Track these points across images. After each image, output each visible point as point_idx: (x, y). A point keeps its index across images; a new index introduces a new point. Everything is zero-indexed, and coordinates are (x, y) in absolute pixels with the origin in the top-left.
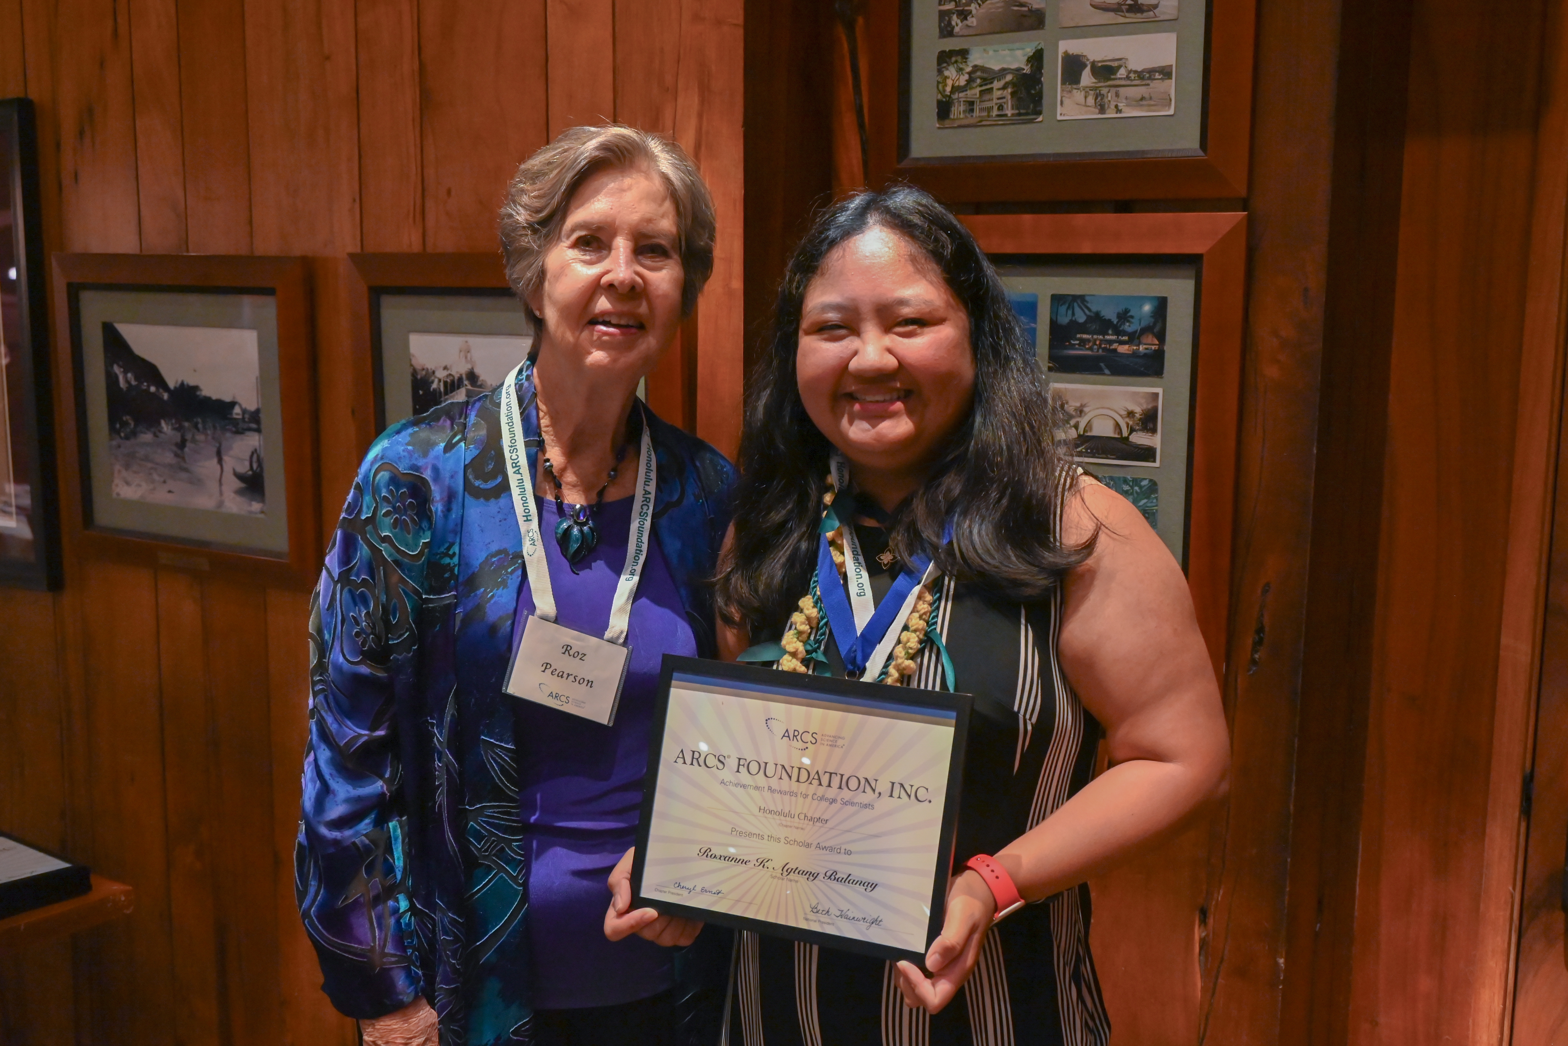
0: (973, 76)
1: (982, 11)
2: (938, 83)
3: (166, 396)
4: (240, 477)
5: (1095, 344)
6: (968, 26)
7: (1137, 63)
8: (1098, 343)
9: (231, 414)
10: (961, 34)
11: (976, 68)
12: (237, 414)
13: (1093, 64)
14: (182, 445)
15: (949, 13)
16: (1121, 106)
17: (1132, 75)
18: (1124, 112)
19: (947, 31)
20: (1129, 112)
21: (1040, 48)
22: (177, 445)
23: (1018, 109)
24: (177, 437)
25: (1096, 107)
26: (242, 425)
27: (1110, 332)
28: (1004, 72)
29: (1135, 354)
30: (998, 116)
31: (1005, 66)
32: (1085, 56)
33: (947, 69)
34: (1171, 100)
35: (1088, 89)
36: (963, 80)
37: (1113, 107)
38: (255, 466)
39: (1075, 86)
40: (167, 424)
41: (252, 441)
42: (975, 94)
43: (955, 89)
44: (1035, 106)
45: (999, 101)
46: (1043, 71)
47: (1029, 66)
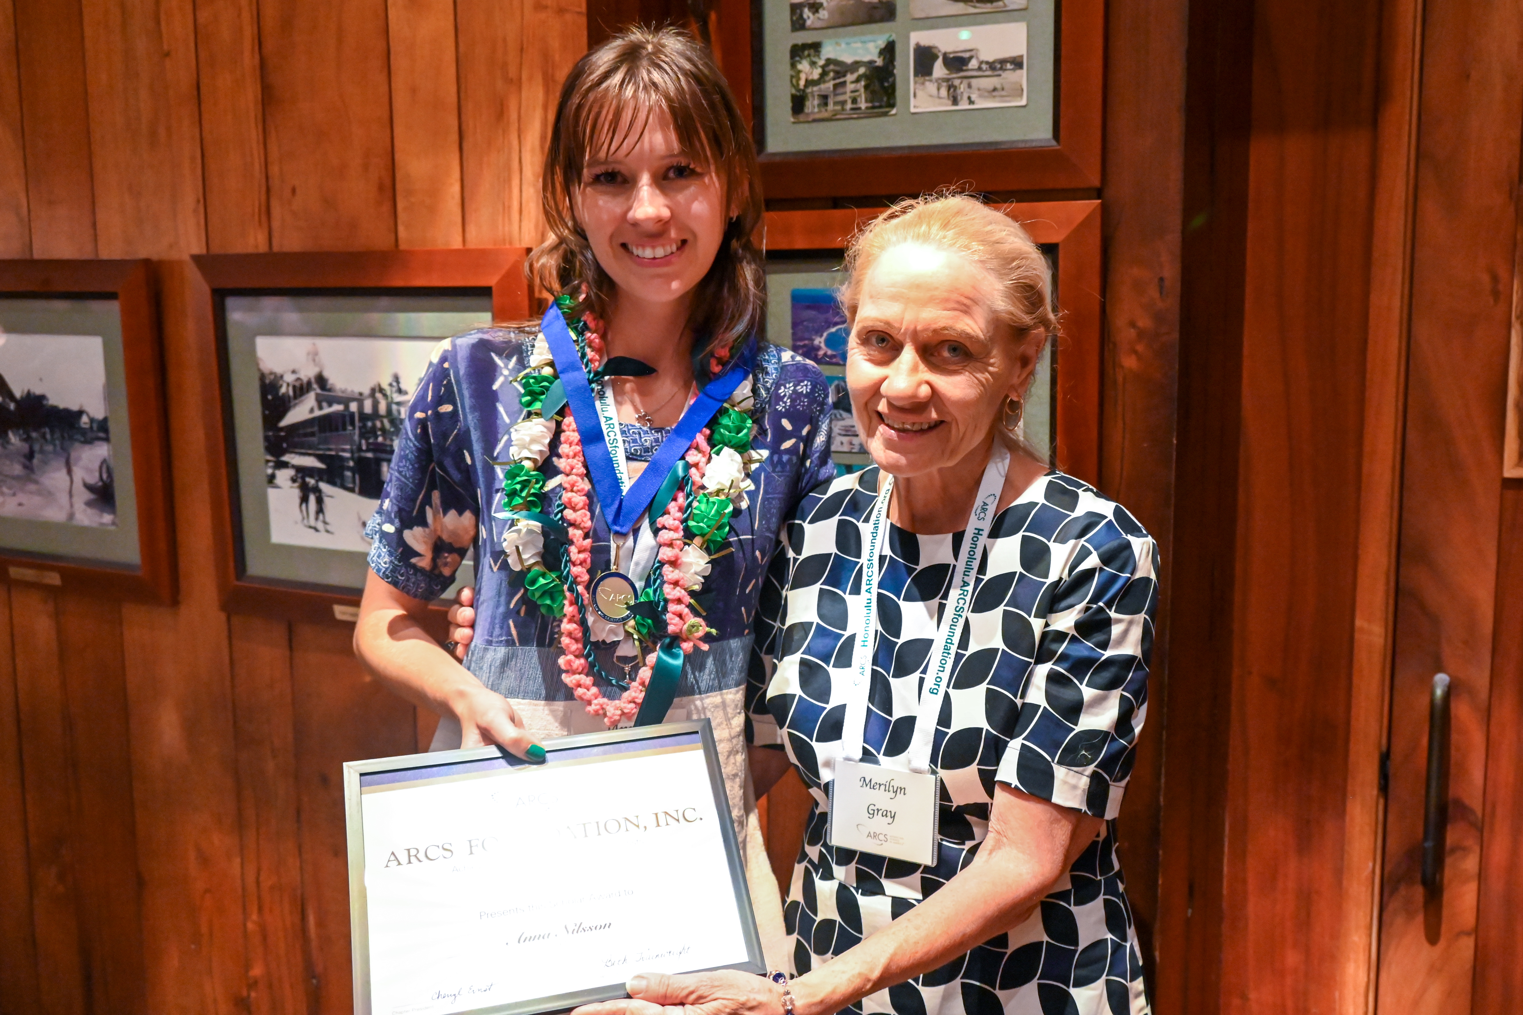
0: (827, 69)
1: (834, 3)
2: (792, 77)
3: (12, 406)
4: (89, 487)
6: (819, 19)
7: (989, 55)
9: (79, 423)
10: (813, 26)
11: (829, 61)
12: (85, 423)
13: (945, 55)
14: (30, 456)
15: (800, 6)
16: (974, 97)
17: (984, 66)
18: (977, 104)
19: (799, 24)
20: (981, 104)
21: (891, 39)
22: (25, 456)
23: (871, 101)
24: (25, 447)
25: (948, 98)
26: (90, 435)
28: (857, 64)
30: (852, 109)
31: (858, 59)
32: (936, 48)
33: (800, 63)
34: (1022, 90)
35: (940, 81)
36: (816, 74)
38: (105, 476)
39: (927, 78)
40: (14, 435)
41: (101, 451)
42: (829, 88)
43: (809, 83)
44: (889, 99)
45: (853, 94)
46: (896, 63)
47: (882, 58)
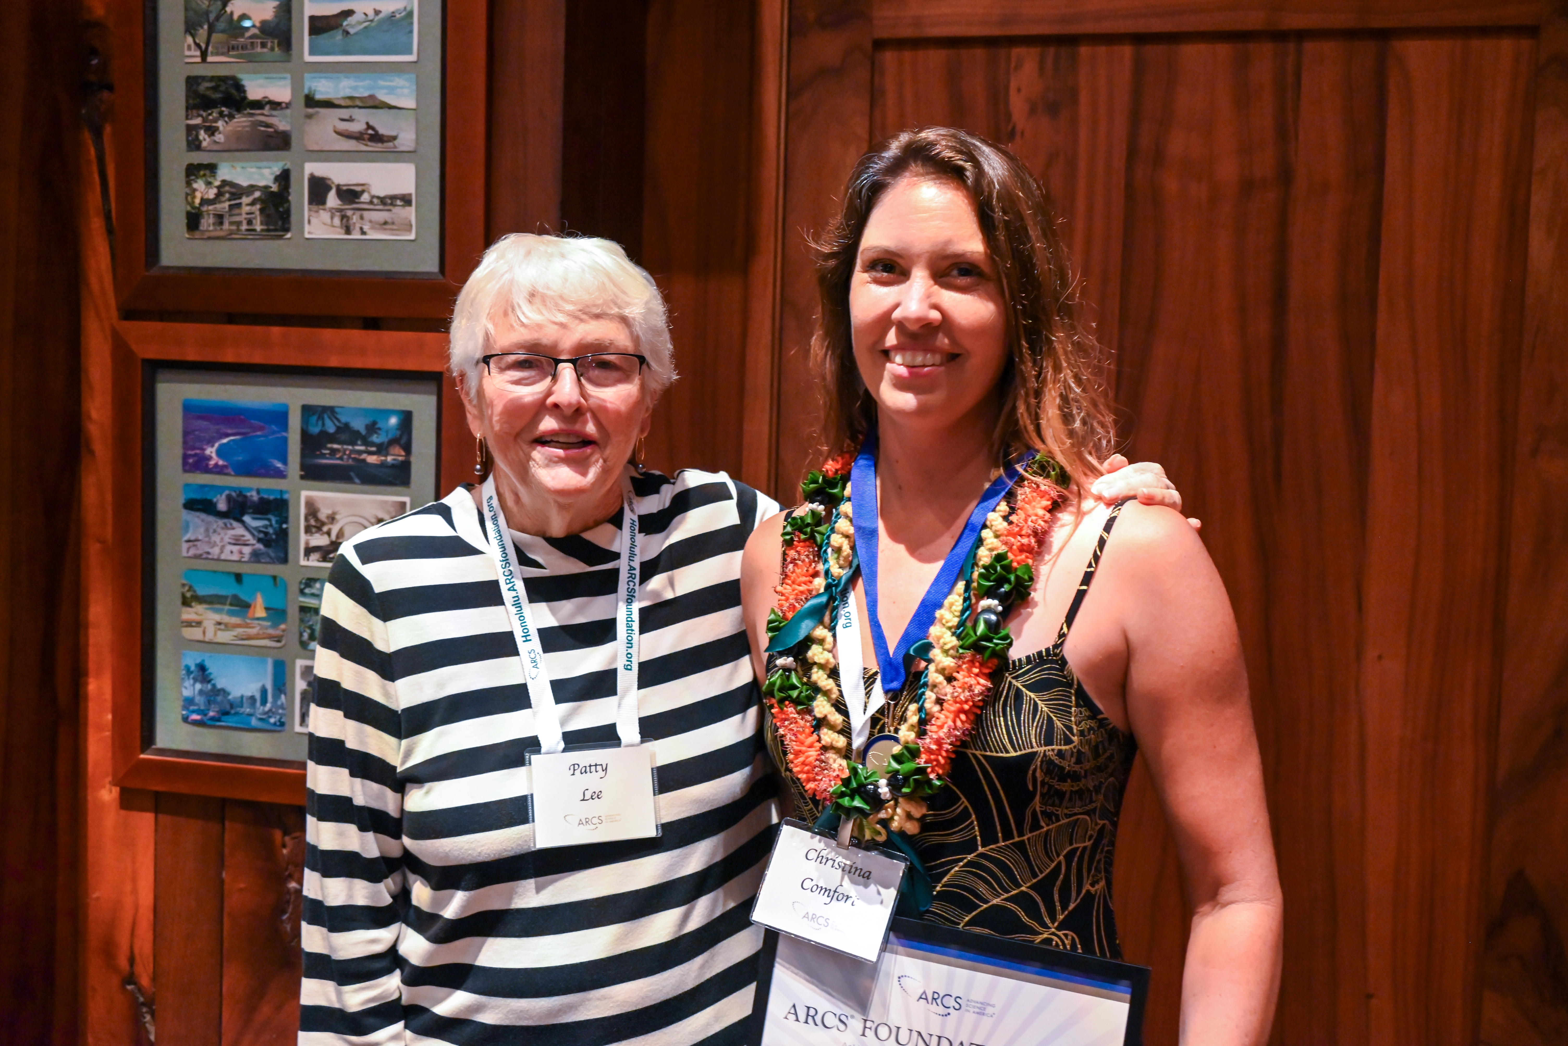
0: (222, 190)
1: (230, 128)
2: (187, 194)
5: (345, 454)
6: (215, 142)
7: (380, 190)
8: (347, 452)
10: (208, 149)
11: (224, 183)
13: (338, 187)
15: (196, 127)
16: (366, 228)
17: (375, 201)
18: (369, 235)
19: (194, 145)
20: (373, 235)
21: (286, 168)
23: (267, 224)
25: (342, 227)
27: (359, 442)
28: (252, 188)
29: (383, 465)
30: (247, 230)
31: (253, 183)
32: (329, 179)
33: (196, 182)
34: (411, 226)
35: (333, 211)
36: (212, 193)
37: (358, 229)
39: (321, 207)
42: (225, 208)
43: (204, 201)
44: (283, 223)
45: (249, 216)
46: (290, 190)
47: (277, 184)
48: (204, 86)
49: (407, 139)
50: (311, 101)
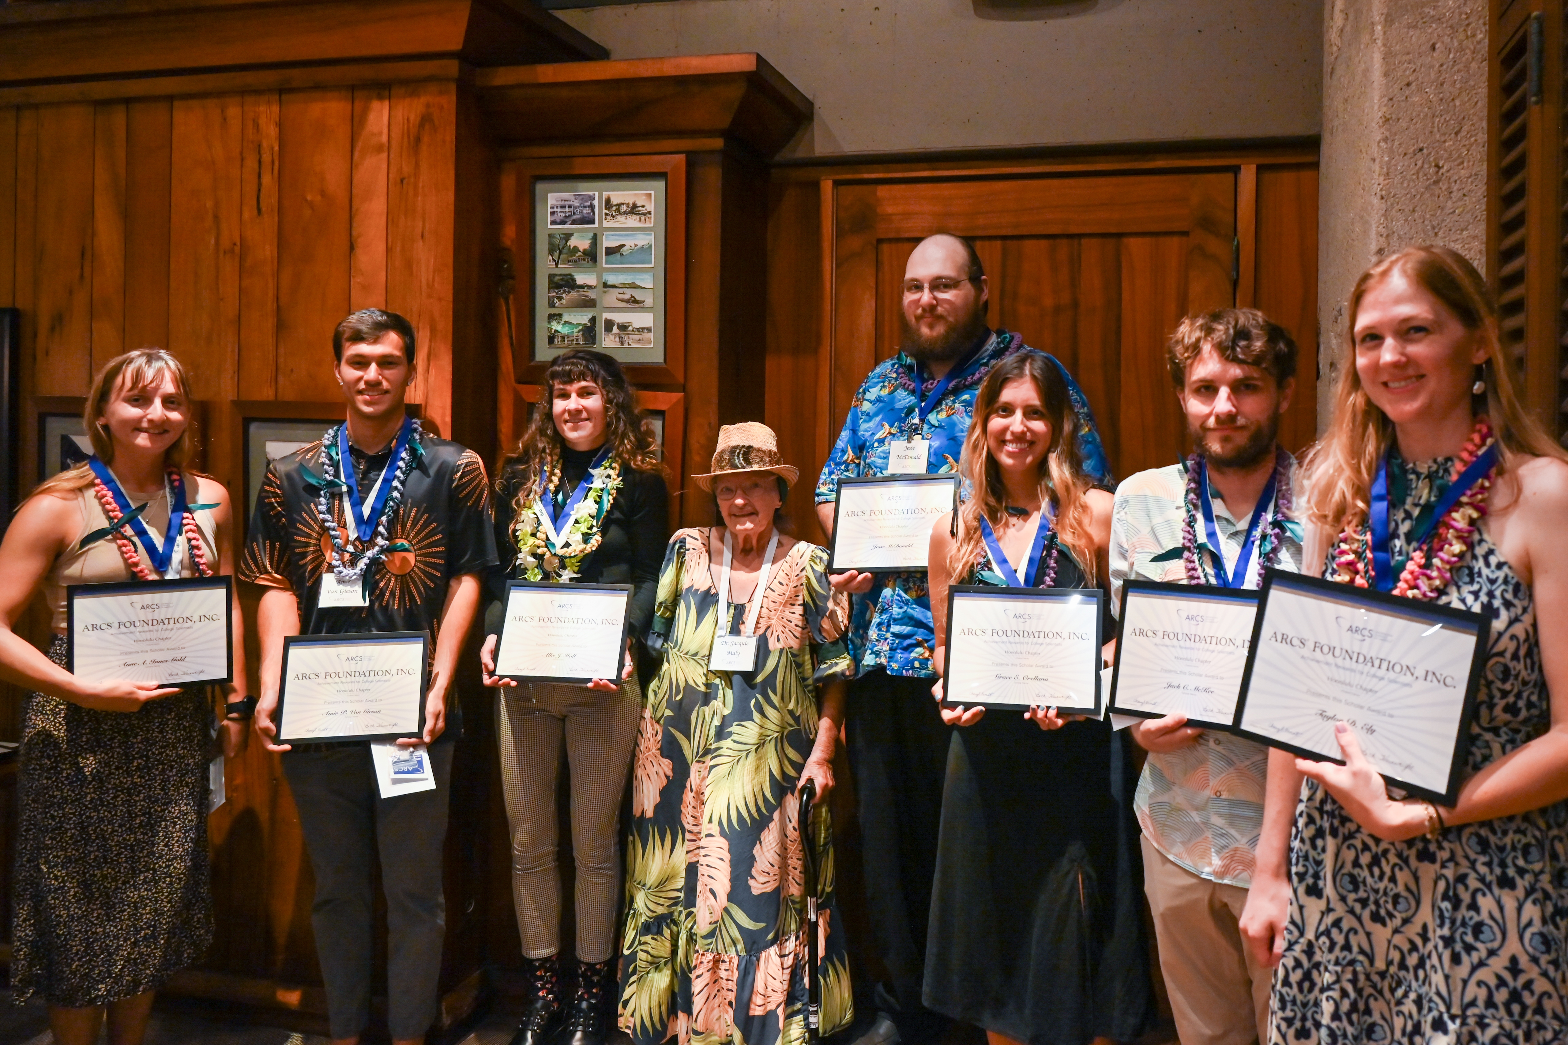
0: (565, 325)
1: (568, 297)
2: (548, 328)
6: (562, 304)
7: (637, 324)
10: (558, 307)
11: (566, 322)
13: (618, 324)
15: (553, 297)
16: (630, 343)
17: (635, 330)
18: (631, 346)
19: (552, 305)
20: (633, 346)
21: (594, 316)
25: (619, 342)
28: (578, 324)
31: (579, 322)
32: (614, 321)
33: (553, 322)
34: (651, 341)
35: (616, 335)
36: (560, 327)
37: (627, 343)
39: (610, 333)
42: (566, 334)
43: (557, 331)
44: (592, 341)
45: (576, 338)
46: (596, 326)
47: (590, 323)
48: (557, 278)
49: (649, 302)
50: (605, 285)
